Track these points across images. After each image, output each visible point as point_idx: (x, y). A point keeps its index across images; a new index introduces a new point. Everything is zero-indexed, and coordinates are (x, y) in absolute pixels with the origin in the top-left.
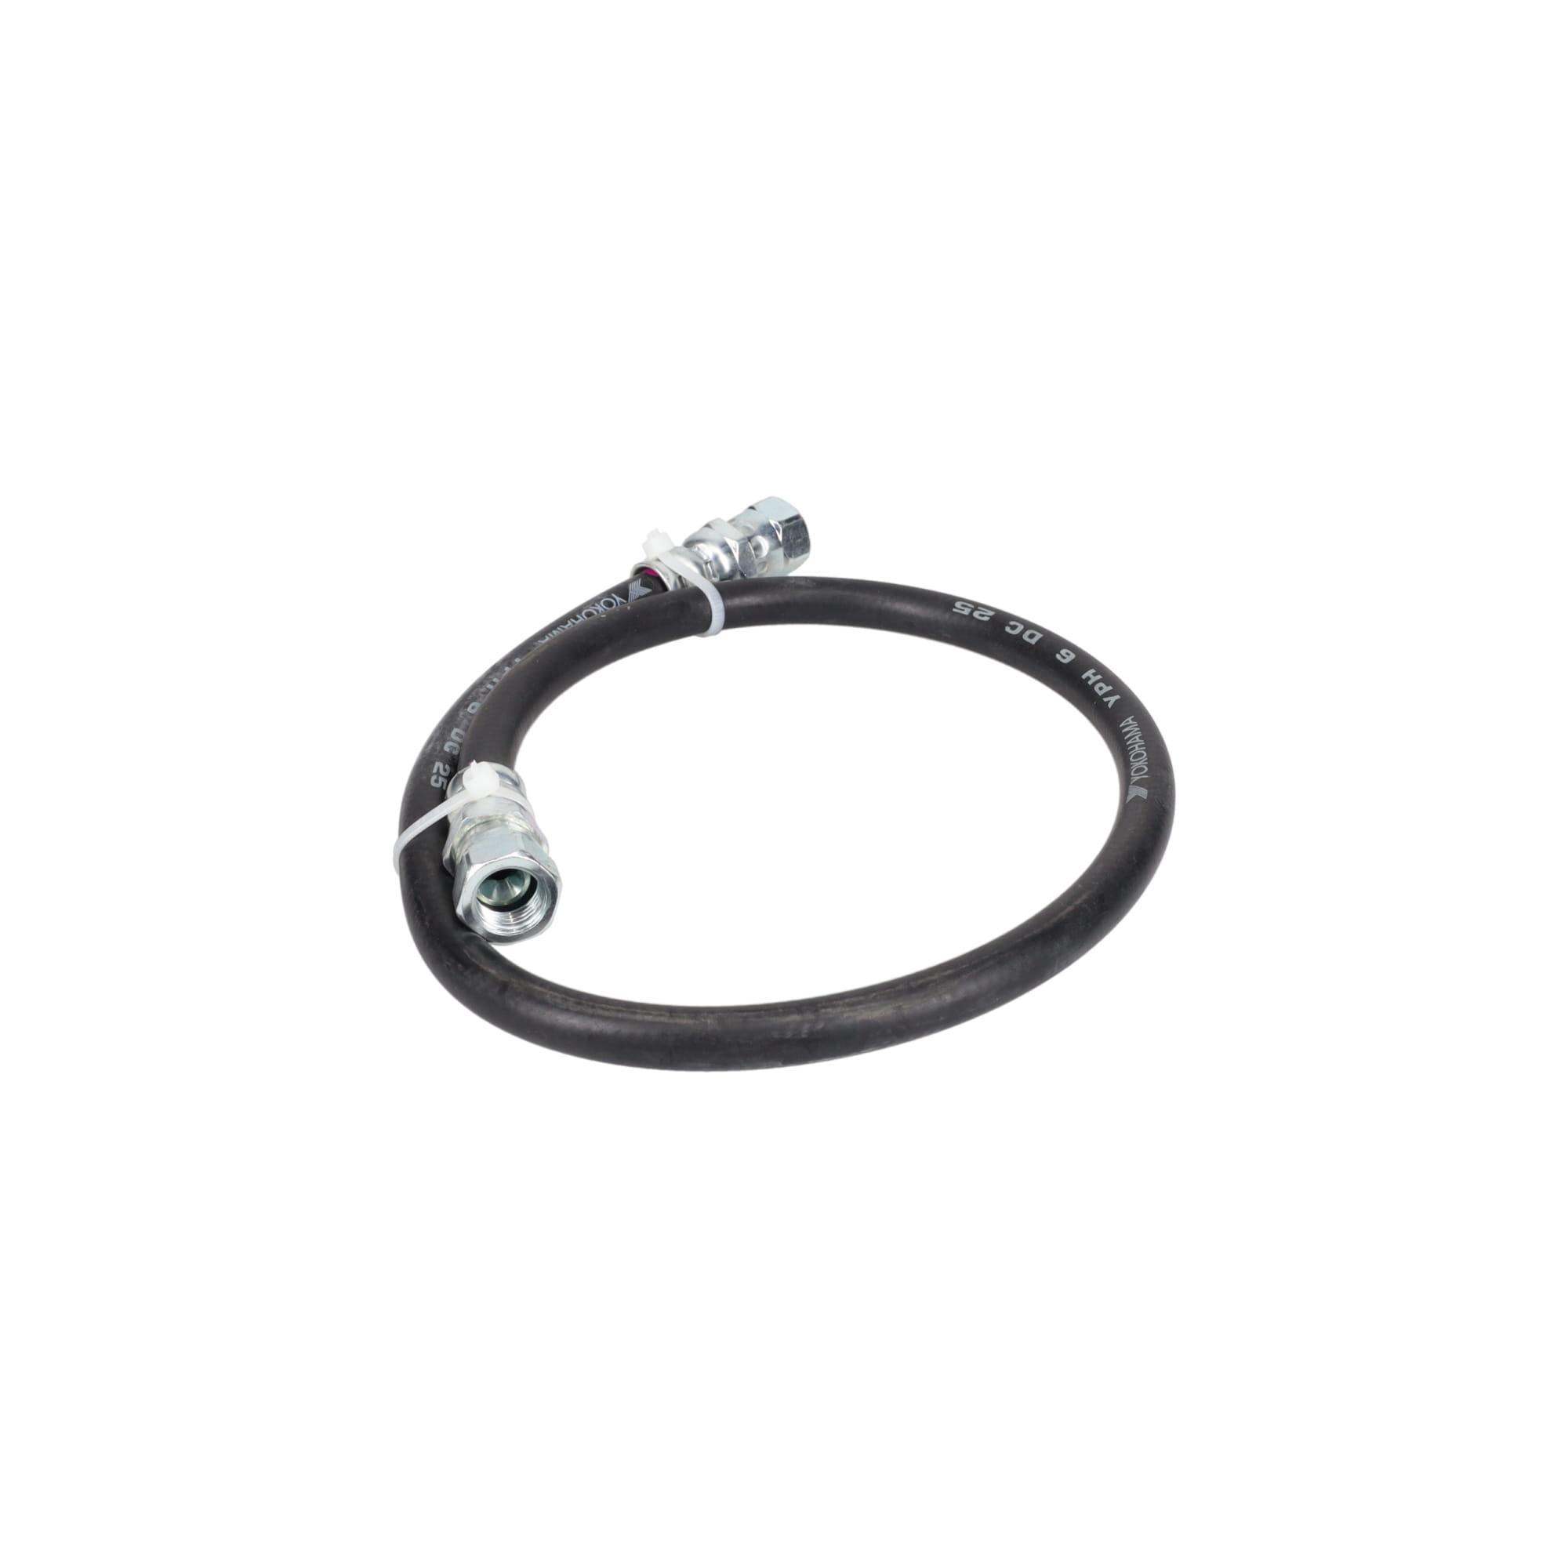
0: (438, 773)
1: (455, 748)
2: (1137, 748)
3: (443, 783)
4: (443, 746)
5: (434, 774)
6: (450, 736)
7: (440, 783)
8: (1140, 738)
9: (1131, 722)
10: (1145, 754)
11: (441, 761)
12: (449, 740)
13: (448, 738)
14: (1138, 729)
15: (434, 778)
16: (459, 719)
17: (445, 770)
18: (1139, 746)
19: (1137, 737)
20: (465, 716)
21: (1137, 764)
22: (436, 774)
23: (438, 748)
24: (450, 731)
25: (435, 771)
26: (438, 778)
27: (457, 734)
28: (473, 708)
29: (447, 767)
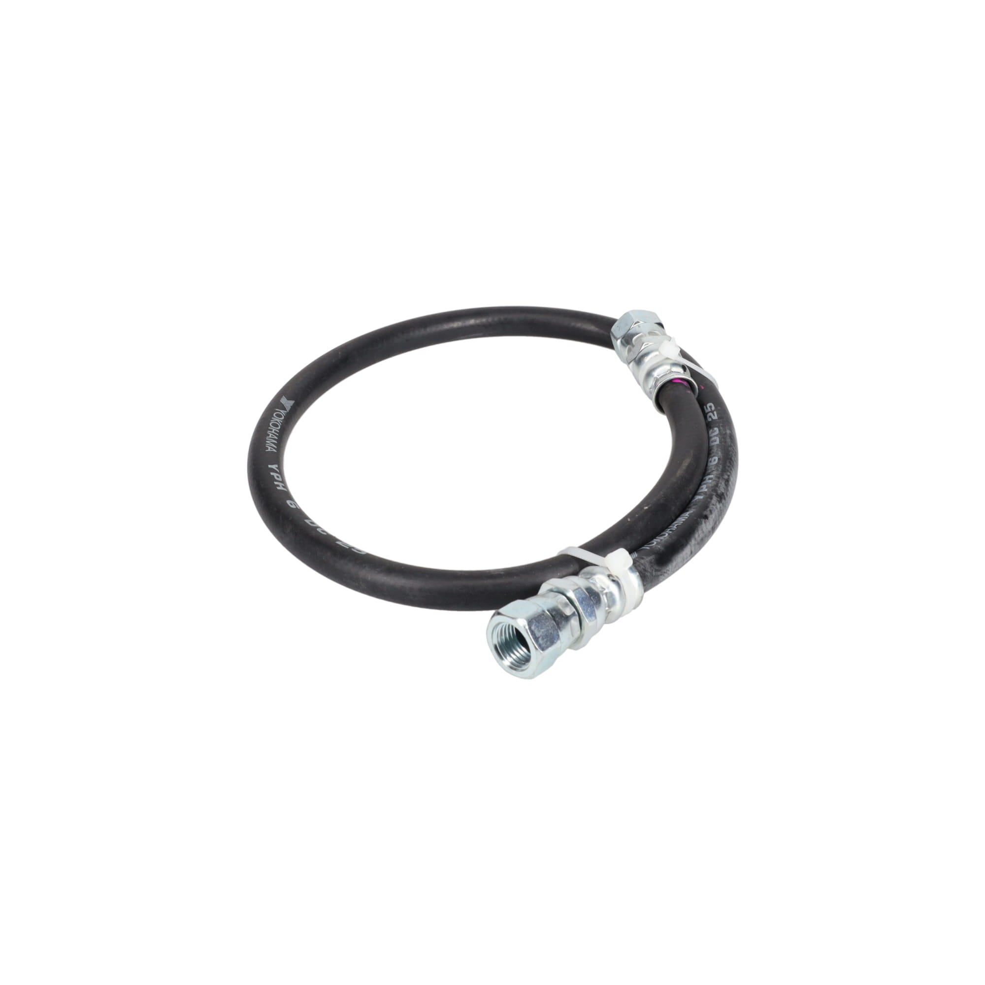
0: (712, 412)
1: (713, 432)
2: (274, 430)
3: (707, 408)
4: (719, 430)
5: (714, 411)
6: (719, 438)
7: (708, 408)
8: (269, 435)
9: (269, 448)
10: (270, 424)
11: (715, 420)
12: (717, 434)
13: (719, 436)
14: (267, 442)
15: (713, 408)
16: (719, 450)
17: (710, 417)
18: (271, 430)
19: (270, 437)
20: (718, 453)
21: (278, 420)
22: (713, 411)
23: (721, 428)
24: (720, 441)
25: (715, 413)
26: (711, 409)
27: (715, 441)
28: (715, 460)
29: (710, 420)
